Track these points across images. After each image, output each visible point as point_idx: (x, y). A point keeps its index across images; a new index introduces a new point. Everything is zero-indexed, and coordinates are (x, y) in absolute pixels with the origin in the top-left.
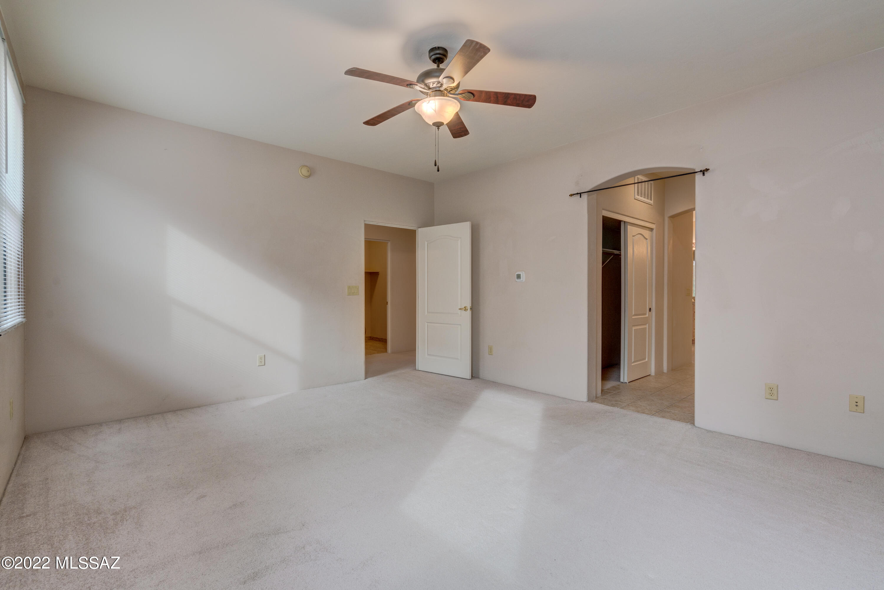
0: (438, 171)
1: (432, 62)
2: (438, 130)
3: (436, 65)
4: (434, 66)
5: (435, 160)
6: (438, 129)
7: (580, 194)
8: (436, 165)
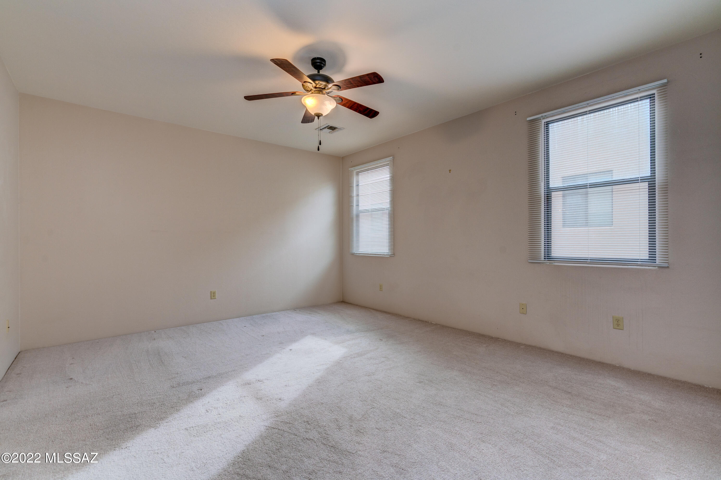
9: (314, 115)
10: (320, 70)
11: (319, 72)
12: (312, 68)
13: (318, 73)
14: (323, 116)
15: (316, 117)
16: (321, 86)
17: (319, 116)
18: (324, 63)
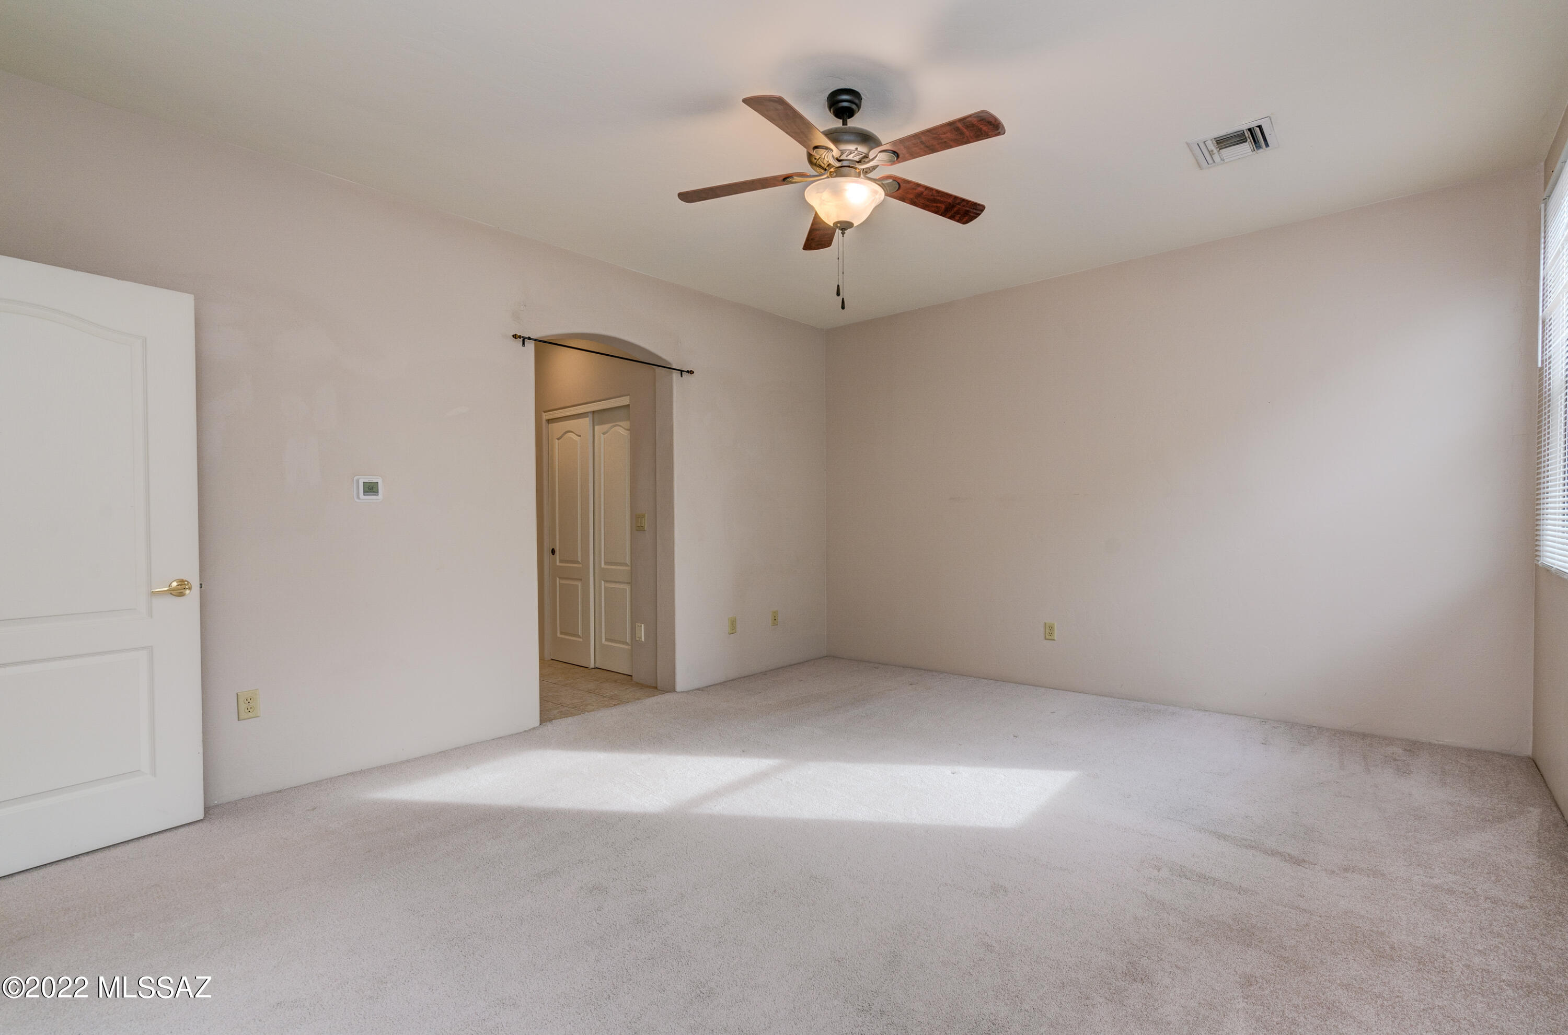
0: (843, 307)
1: (833, 116)
2: (843, 236)
3: (841, 121)
4: (838, 124)
5: (838, 286)
6: (843, 233)
7: (524, 340)
8: (838, 294)
9: (832, 225)
10: (848, 120)
11: (845, 123)
12: (830, 115)
13: (843, 125)
14: (855, 225)
15: (838, 232)
16: (849, 156)
17: (844, 226)
18: (857, 101)
